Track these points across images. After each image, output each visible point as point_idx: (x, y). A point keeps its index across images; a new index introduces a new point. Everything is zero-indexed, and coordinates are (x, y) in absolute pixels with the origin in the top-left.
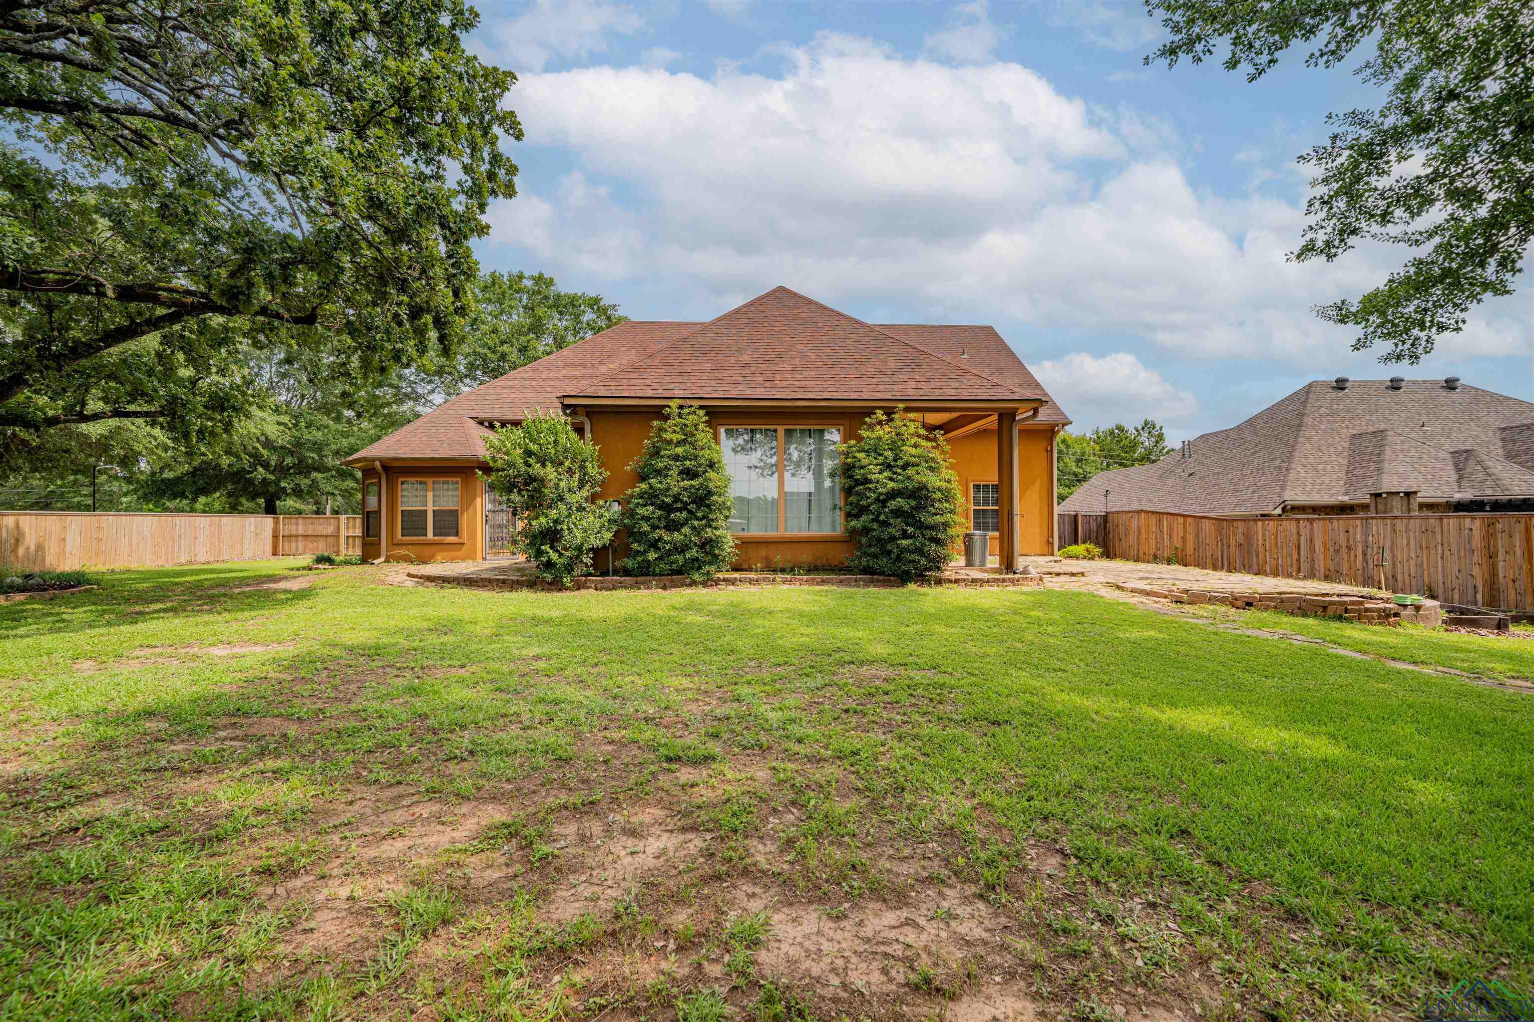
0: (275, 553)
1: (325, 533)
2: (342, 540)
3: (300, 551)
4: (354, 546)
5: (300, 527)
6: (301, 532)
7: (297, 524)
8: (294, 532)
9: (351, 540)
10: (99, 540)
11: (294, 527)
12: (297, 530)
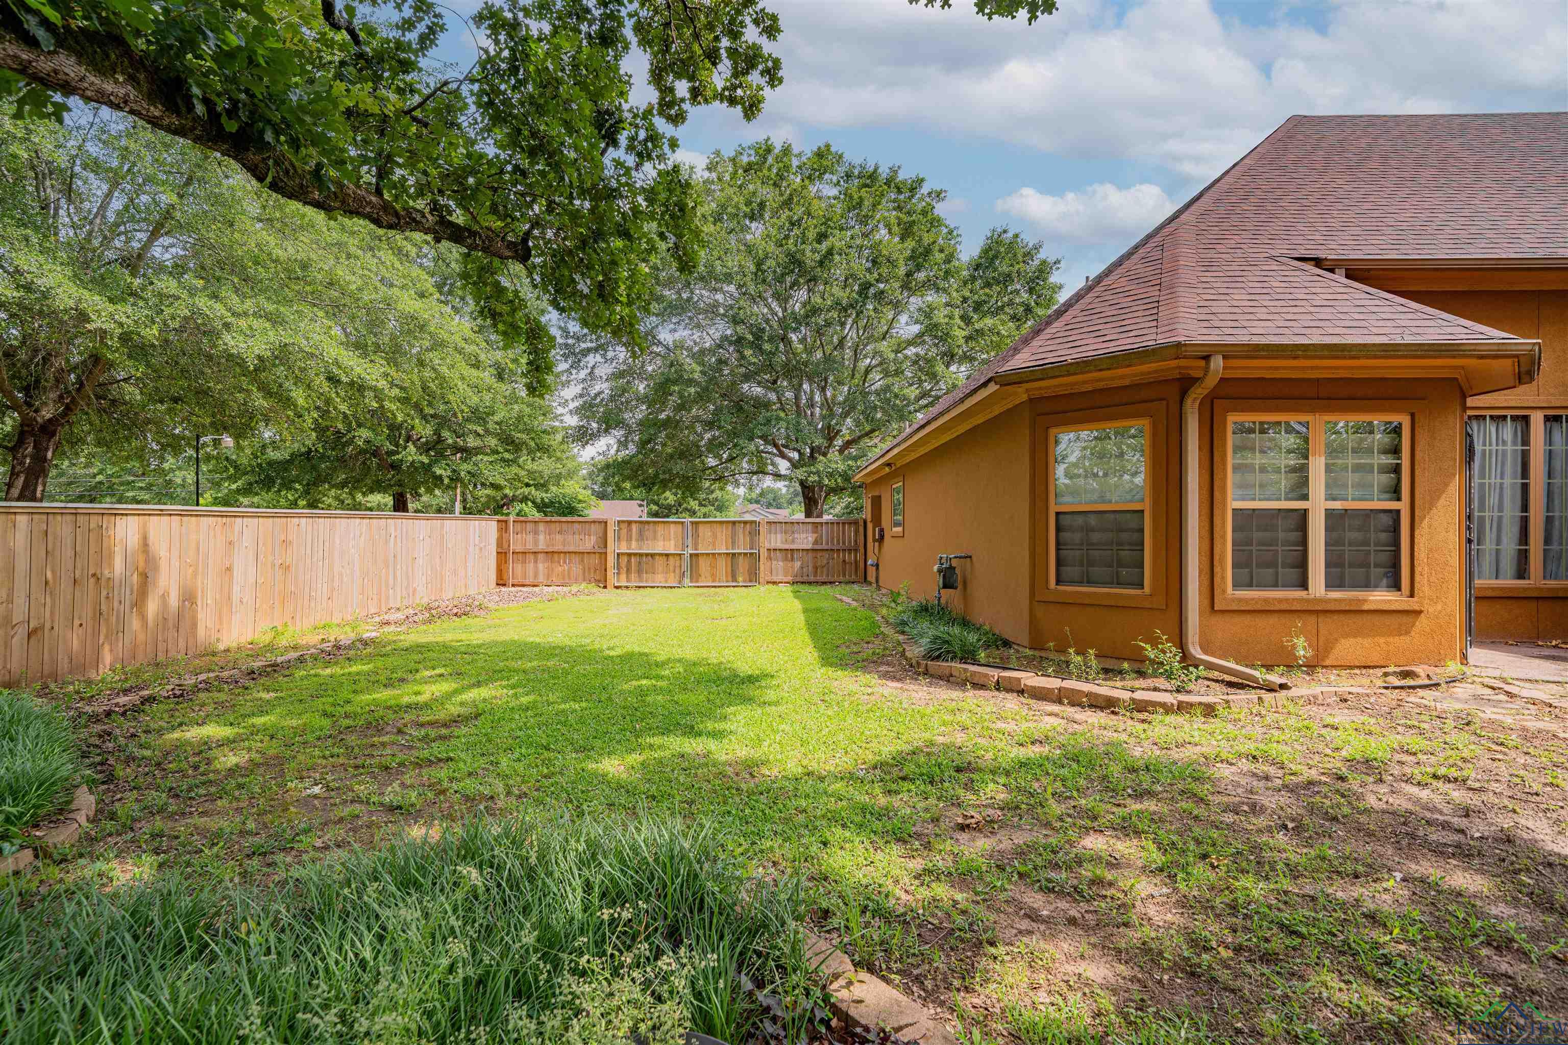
0: (501, 582)
1: (581, 549)
2: (611, 560)
3: (541, 578)
4: (628, 571)
5: (541, 537)
6: (542, 546)
7: (536, 533)
8: (530, 546)
9: (624, 560)
10: (286, 568)
11: (530, 538)
12: (536, 542)
